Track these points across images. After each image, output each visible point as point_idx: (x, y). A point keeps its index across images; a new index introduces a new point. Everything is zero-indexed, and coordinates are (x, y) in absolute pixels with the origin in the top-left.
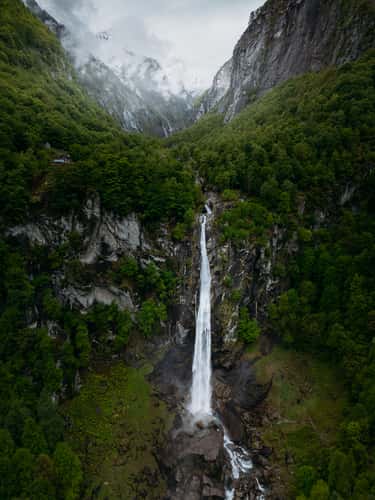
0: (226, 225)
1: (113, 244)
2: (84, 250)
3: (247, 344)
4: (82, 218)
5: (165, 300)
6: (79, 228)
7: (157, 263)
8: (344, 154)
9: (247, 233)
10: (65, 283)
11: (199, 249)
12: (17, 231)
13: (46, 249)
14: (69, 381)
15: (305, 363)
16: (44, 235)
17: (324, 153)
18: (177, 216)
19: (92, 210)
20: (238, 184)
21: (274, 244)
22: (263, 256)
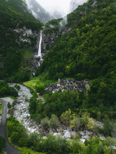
0: (45, 32)
1: (28, 34)
2: (23, 34)
3: (48, 50)
5: (35, 42)
7: (34, 37)
9: (48, 33)
10: (21, 38)
11: (40, 35)
12: (15, 30)
14: (21, 49)
16: (18, 31)
19: (24, 28)
22: (51, 37)
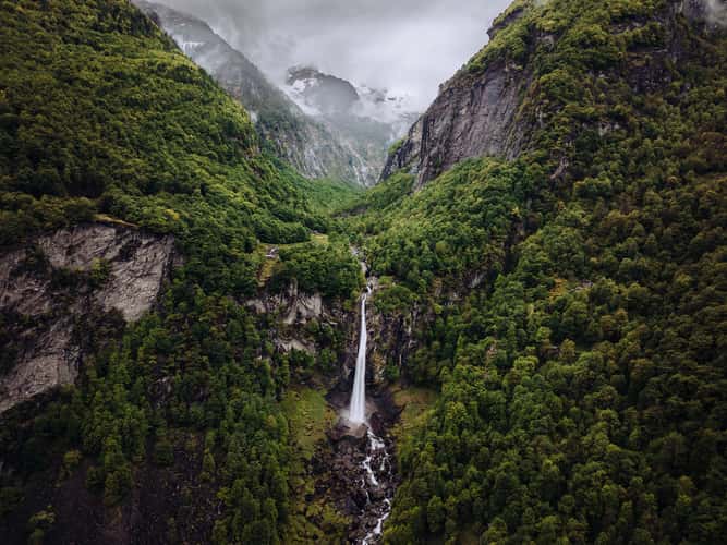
0: (380, 301)
1: (304, 312)
2: (287, 316)
3: (392, 382)
4: (287, 296)
5: (336, 349)
6: (285, 302)
7: (333, 326)
8: (475, 250)
9: (394, 307)
10: (275, 336)
11: (360, 317)
12: (250, 303)
13: (266, 314)
14: (278, 391)
16: (265, 306)
17: (460, 248)
18: (346, 294)
19: (293, 291)
20: (392, 271)
21: (415, 315)
22: (405, 323)
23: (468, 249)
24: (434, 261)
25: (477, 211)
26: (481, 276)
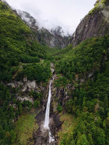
0: (56, 83)
1: (30, 87)
2: (23, 89)
3: (60, 112)
4: (23, 82)
5: (40, 100)
6: (22, 84)
7: (39, 91)
8: (90, 65)
9: (61, 85)
10: (18, 96)
11: (49, 88)
12: (9, 84)
13: (15, 88)
15: (72, 117)
16: (15, 85)
17: (85, 64)
18: (44, 81)
19: (25, 80)
20: (61, 72)
21: (68, 87)
22: (65, 90)
23: (87, 65)
24: (76, 69)
25: (91, 52)
26: (92, 74)
